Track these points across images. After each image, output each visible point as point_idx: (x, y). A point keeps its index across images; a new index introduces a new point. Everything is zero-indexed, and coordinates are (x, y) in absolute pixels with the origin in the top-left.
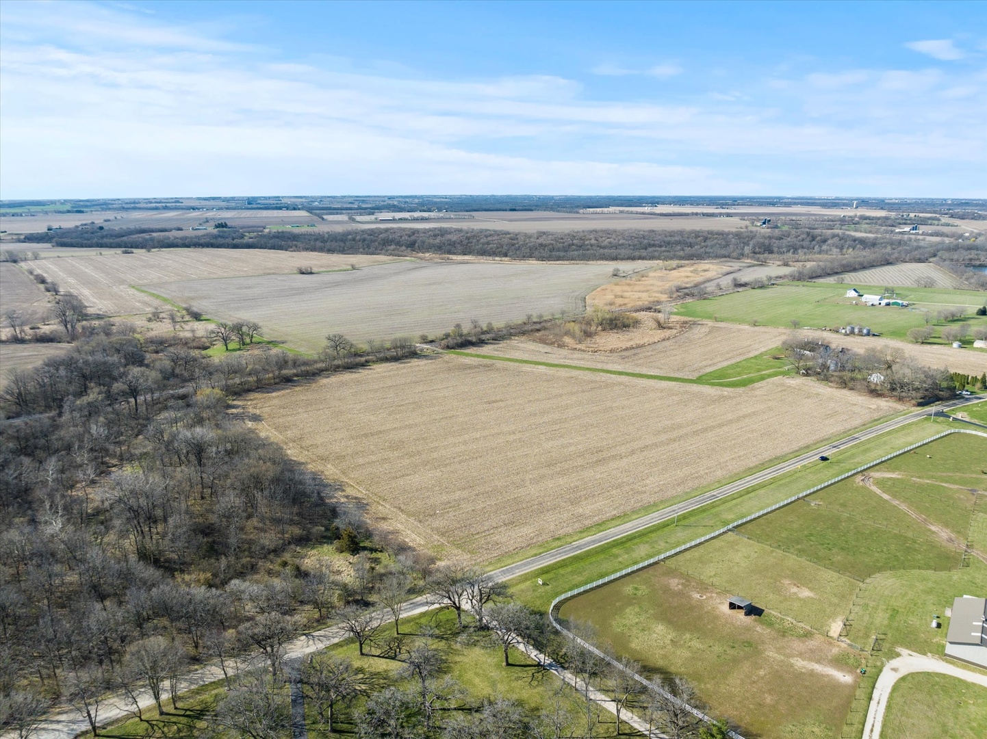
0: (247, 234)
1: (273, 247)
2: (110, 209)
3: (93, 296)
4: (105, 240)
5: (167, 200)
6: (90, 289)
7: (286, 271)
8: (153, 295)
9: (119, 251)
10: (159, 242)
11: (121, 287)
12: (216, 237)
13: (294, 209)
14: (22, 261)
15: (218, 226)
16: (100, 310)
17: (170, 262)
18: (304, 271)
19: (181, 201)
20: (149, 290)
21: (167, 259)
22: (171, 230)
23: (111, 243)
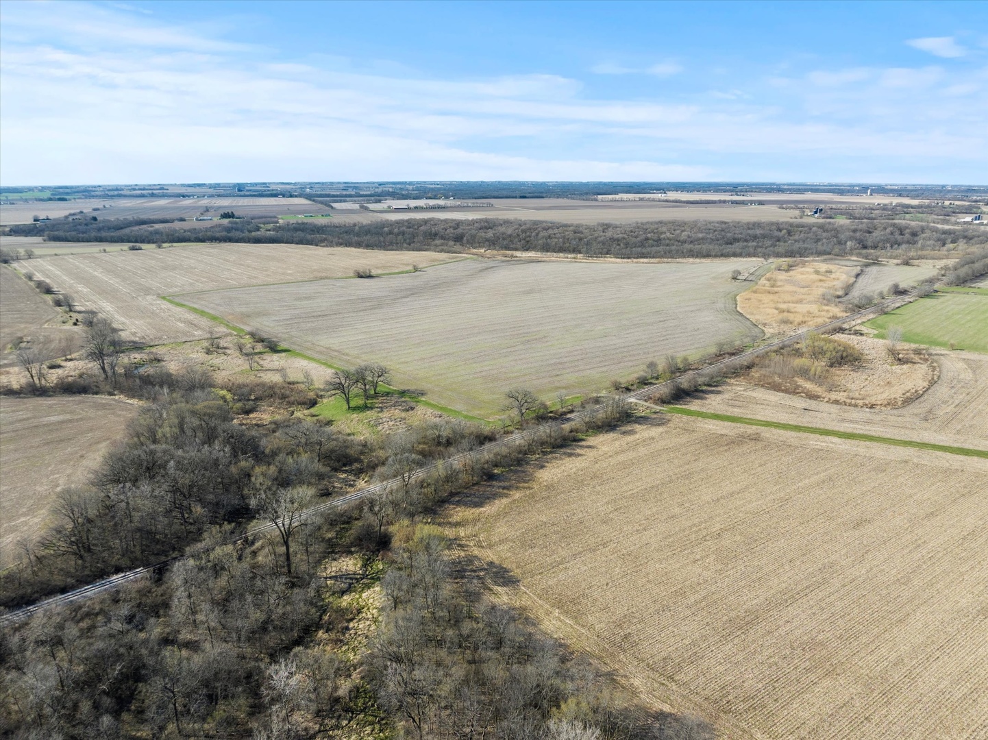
0: (262, 225)
1: (300, 242)
2: (93, 196)
3: (117, 312)
4: (104, 234)
5: (150, 187)
6: (111, 303)
7: (340, 275)
8: (195, 310)
9: (126, 246)
10: (168, 235)
11: (149, 298)
12: (228, 230)
13: (291, 196)
14: (14, 260)
15: (225, 216)
16: (134, 334)
17: (193, 261)
18: (362, 274)
19: (166, 187)
20: (186, 303)
21: (184, 257)
22: (172, 221)
23: (112, 237)
